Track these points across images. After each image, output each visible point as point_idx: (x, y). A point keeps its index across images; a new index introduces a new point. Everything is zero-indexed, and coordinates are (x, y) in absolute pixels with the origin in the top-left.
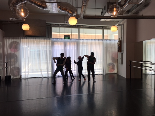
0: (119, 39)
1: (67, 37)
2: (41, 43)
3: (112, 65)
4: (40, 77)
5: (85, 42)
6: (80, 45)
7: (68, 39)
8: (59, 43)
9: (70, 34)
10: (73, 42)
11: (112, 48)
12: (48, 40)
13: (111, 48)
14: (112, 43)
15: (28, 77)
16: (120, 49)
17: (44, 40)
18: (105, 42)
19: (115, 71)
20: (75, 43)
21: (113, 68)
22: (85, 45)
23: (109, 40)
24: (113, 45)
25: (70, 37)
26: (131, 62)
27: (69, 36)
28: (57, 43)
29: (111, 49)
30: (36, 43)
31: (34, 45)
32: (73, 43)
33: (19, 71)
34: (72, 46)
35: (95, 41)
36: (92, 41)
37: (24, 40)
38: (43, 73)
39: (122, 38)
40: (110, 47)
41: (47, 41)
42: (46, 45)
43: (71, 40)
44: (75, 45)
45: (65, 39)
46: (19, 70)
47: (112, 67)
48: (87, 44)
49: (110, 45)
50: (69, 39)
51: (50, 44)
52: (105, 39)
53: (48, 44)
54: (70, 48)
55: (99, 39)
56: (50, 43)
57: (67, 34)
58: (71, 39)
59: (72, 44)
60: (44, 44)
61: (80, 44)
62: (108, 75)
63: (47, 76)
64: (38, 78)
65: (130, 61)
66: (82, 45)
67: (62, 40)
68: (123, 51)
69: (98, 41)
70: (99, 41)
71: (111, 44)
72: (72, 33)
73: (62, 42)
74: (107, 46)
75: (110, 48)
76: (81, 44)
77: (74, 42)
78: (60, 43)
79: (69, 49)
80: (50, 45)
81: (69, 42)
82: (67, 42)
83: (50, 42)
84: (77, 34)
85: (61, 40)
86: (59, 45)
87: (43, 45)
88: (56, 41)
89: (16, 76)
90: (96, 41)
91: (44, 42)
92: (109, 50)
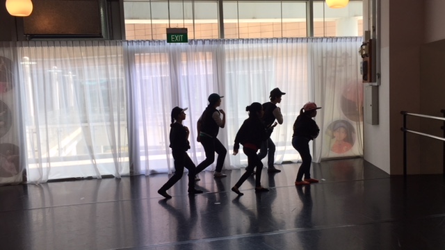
0: (367, 33)
1: (177, 34)
2: (87, 59)
3: (342, 130)
4: (90, 178)
5: (243, 49)
6: (227, 60)
7: (181, 42)
8: (150, 56)
9: (188, 23)
10: (199, 51)
11: (340, 66)
12: (112, 47)
13: (338, 68)
14: (343, 51)
15: (51, 177)
16: (369, 71)
17: (98, 50)
18: (317, 45)
19: (356, 150)
20: (208, 53)
21: (349, 140)
22: (243, 61)
23: (332, 38)
24: (346, 55)
25: (190, 36)
26: (405, 116)
27: (186, 29)
28: (142, 58)
29: (341, 71)
30: (70, 60)
31: (64, 65)
32: (200, 54)
33: (18, 157)
34: (198, 63)
35: (279, 45)
36: (269, 45)
37: (26, 49)
38: (99, 161)
39: (374, 30)
40: (334, 64)
41: (108, 52)
42: (106, 64)
43: (193, 45)
44: (210, 60)
45: (169, 40)
46: (18, 153)
47: (343, 136)
48: (251, 55)
49: (336, 57)
50: (185, 40)
51: (120, 62)
52: (315, 36)
53: (111, 61)
54: (190, 74)
55: (292, 39)
56: (117, 57)
57: (177, 23)
58: (192, 40)
59: (198, 59)
60: (99, 62)
61: (227, 56)
62: (330, 162)
63: (113, 172)
64: (82, 179)
65: (404, 114)
66: (232, 59)
67: (161, 46)
68: (379, 76)
69: (289, 44)
70: (295, 44)
71: (339, 55)
72: (194, 19)
73: (163, 54)
74: (324, 60)
75: (333, 69)
76: (229, 57)
77: (204, 51)
78: (153, 58)
79: (187, 77)
80: (120, 65)
81: (186, 51)
82: (180, 51)
83: (117, 54)
84: (216, 21)
85: (156, 46)
86: (150, 62)
87: (95, 65)
88: (139, 52)
89: (10, 175)
90: (284, 44)
91: (98, 55)
92: (333, 74)
